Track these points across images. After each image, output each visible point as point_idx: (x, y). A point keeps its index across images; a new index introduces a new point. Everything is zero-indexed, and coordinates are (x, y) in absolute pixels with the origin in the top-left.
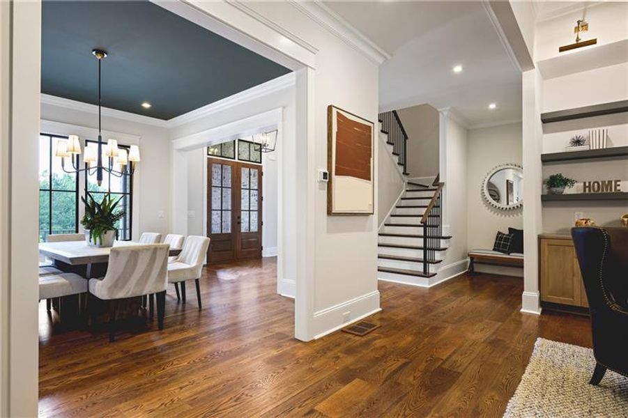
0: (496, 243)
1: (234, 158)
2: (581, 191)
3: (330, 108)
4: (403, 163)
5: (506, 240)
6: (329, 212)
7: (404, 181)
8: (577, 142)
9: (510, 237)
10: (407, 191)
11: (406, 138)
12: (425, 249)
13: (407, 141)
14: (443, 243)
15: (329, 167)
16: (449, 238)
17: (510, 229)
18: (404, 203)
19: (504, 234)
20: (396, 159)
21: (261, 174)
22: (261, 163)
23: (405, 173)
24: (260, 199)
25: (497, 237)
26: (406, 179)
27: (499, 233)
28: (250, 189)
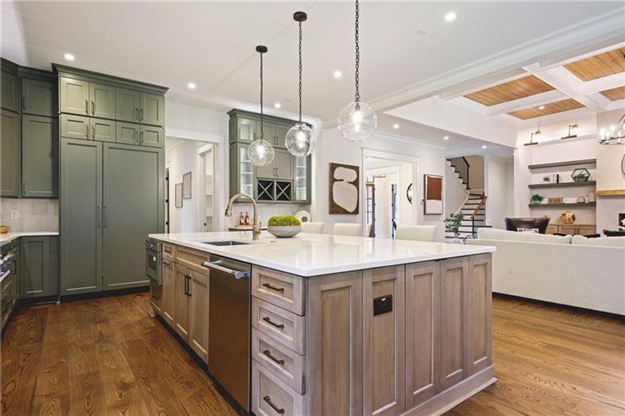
2: (547, 203)
3: (425, 176)
4: (466, 183)
6: (425, 214)
7: (467, 194)
8: (546, 179)
10: (469, 199)
11: (468, 166)
12: (473, 226)
13: (469, 168)
15: (425, 197)
18: (467, 207)
20: (461, 181)
21: (374, 189)
23: (468, 188)
24: (374, 204)
26: (469, 192)
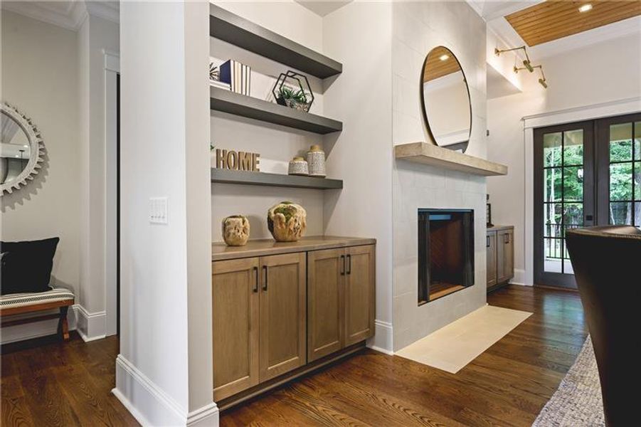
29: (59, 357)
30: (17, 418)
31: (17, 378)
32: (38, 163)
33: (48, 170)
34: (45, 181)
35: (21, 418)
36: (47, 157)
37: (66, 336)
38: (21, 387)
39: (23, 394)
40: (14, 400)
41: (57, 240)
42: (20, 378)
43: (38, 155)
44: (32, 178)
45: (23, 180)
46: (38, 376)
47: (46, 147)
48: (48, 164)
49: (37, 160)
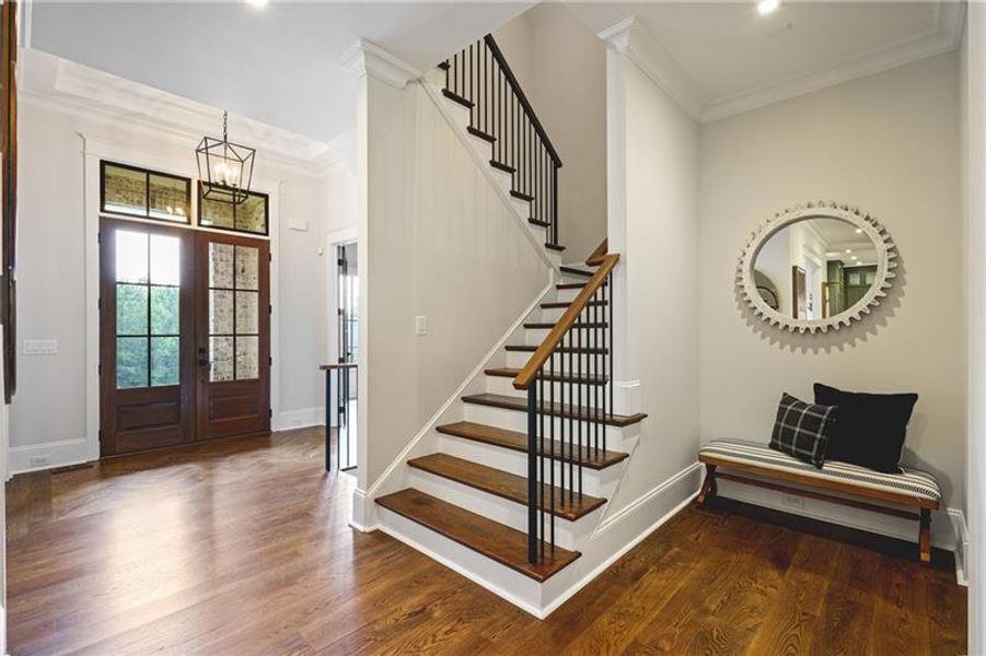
0: (777, 427)
1: (189, 223)
4: (547, 222)
5: (811, 423)
7: (550, 265)
9: (825, 417)
10: (559, 287)
11: (557, 163)
13: (559, 170)
14: (614, 440)
16: (637, 419)
17: (817, 387)
18: (548, 316)
19: (803, 405)
20: (523, 208)
22: (267, 234)
23: (553, 245)
25: (781, 411)
26: (557, 259)
27: (787, 399)
28: (234, 290)
29: (898, 585)
30: (792, 645)
31: (826, 584)
32: (886, 280)
33: (904, 288)
34: (899, 306)
35: (796, 648)
36: (903, 269)
37: (925, 557)
38: (822, 600)
39: (819, 614)
40: (804, 614)
41: (913, 398)
42: (829, 587)
43: (886, 268)
44: (878, 304)
45: (865, 306)
46: (852, 599)
47: (901, 255)
48: (904, 280)
49: (884, 277)
